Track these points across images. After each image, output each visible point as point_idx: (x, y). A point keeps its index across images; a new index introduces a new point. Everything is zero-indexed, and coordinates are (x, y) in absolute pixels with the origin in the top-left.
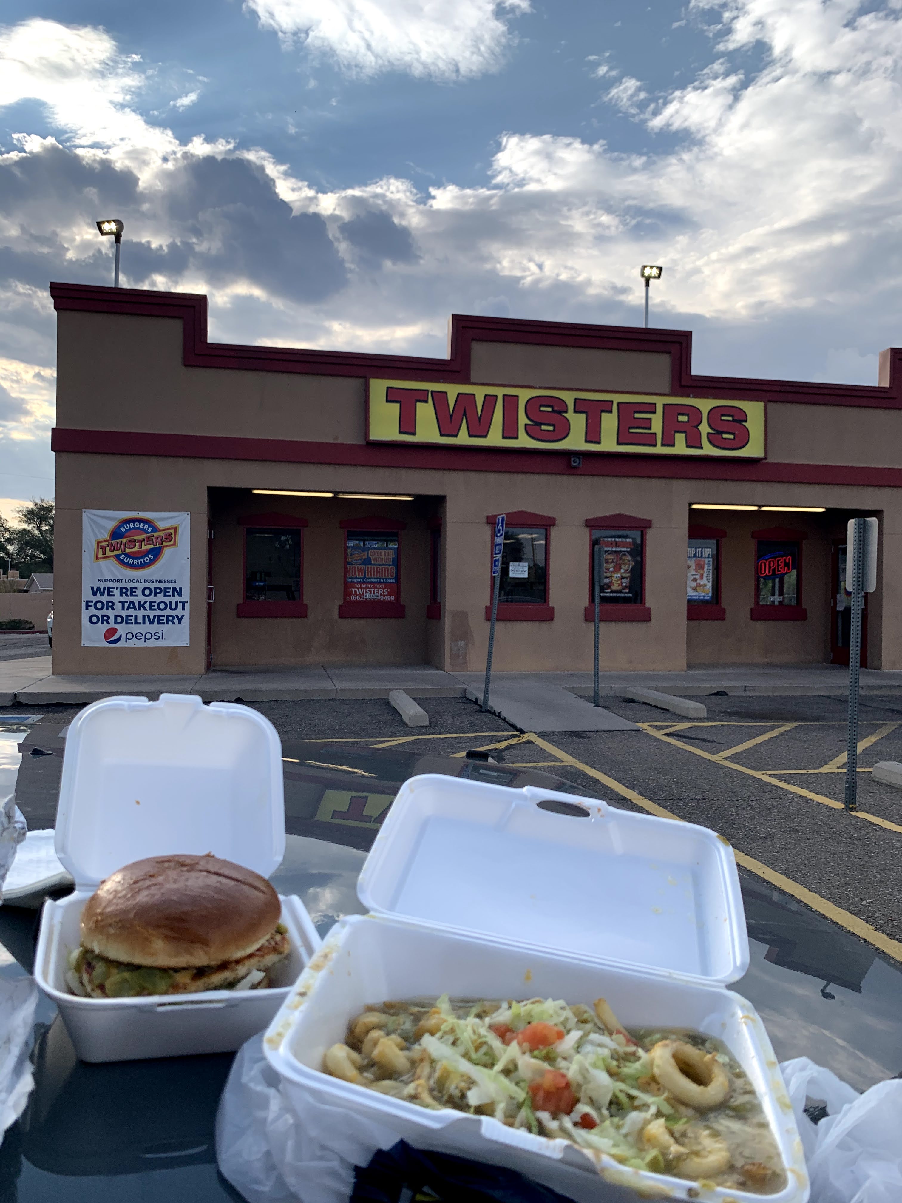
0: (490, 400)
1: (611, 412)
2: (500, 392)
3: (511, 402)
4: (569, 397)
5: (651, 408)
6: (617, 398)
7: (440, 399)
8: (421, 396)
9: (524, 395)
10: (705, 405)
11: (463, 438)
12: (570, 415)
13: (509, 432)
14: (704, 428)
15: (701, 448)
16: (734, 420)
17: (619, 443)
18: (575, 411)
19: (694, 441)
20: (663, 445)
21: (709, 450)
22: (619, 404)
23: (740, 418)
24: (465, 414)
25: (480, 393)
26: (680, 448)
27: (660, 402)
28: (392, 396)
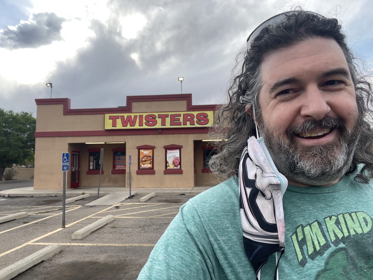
0: (136, 117)
1: (168, 117)
2: (138, 114)
3: (141, 117)
4: (157, 114)
5: (180, 115)
6: (170, 113)
7: (122, 118)
8: (118, 117)
9: (145, 115)
10: (195, 113)
11: (129, 127)
12: (157, 119)
13: (141, 124)
14: (195, 120)
15: (194, 125)
16: (204, 117)
17: (171, 125)
18: (158, 118)
19: (192, 123)
20: (183, 125)
21: (197, 125)
22: (170, 115)
23: (206, 116)
24: (129, 121)
25: (133, 115)
26: (188, 125)
27: (182, 113)
28: (110, 118)
